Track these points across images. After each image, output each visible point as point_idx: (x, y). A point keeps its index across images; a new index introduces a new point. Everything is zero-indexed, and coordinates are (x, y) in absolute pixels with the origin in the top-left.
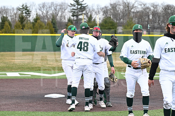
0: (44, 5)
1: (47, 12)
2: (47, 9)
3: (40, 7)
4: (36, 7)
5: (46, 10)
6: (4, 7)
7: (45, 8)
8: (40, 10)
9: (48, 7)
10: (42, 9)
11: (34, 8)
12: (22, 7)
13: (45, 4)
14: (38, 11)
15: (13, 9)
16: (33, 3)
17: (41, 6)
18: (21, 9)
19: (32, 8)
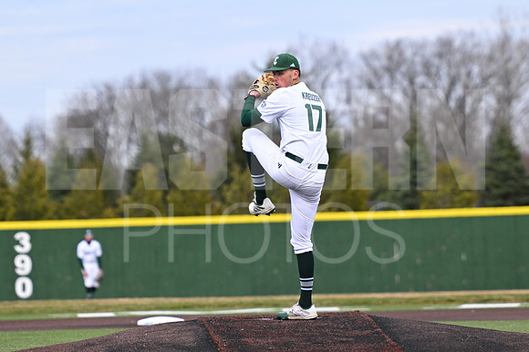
0: (396, 56)
1: (414, 98)
2: (412, 82)
4: (346, 74)
5: (405, 83)
8: (370, 86)
9: (419, 68)
10: (386, 79)
13: (401, 54)
17: (377, 64)
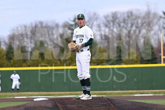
3: (108, 21)
6: (41, 23)
7: (115, 24)
11: (95, 23)
12: (73, 23)
14: (103, 28)
15: (57, 26)
16: (95, 14)
18: (72, 25)
19: (93, 24)
